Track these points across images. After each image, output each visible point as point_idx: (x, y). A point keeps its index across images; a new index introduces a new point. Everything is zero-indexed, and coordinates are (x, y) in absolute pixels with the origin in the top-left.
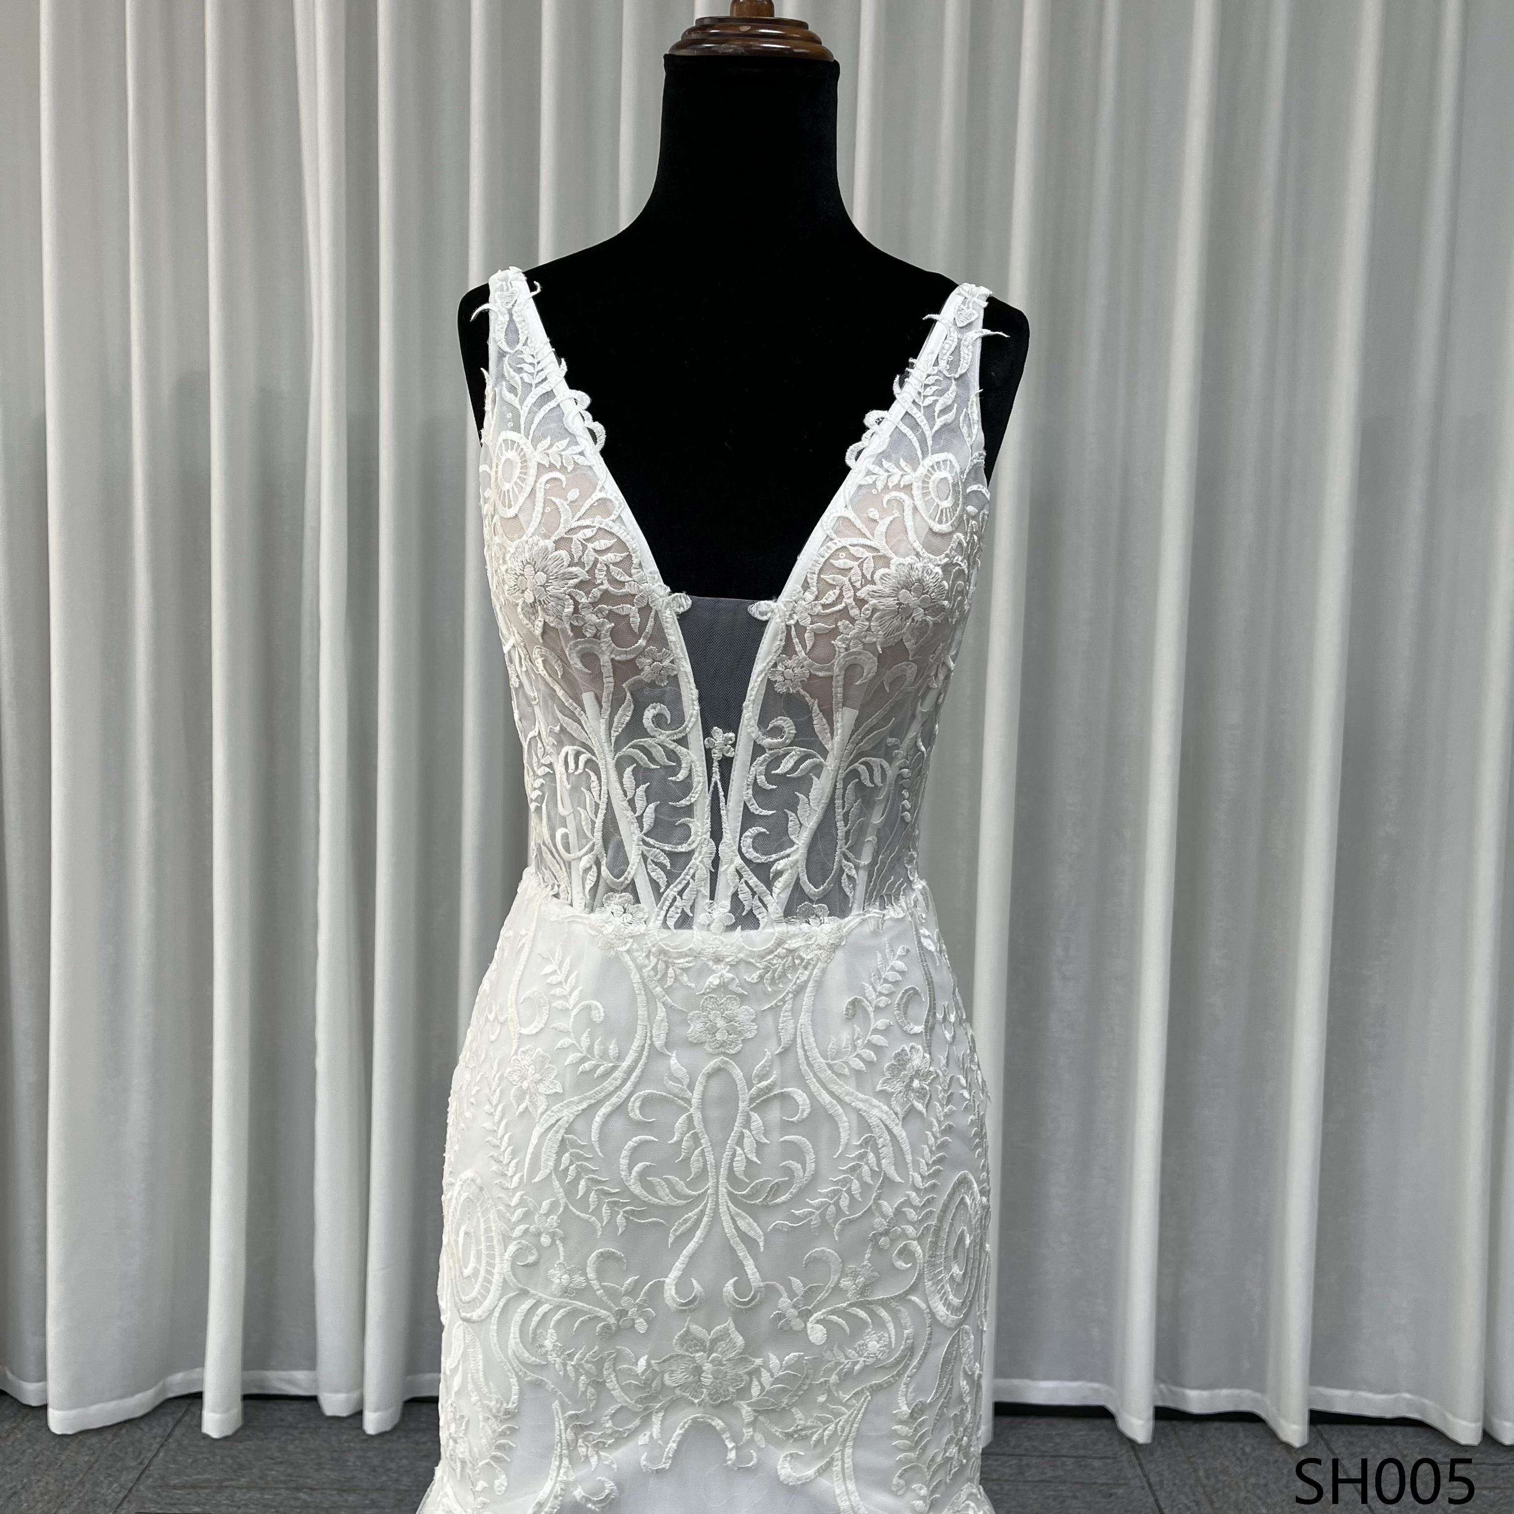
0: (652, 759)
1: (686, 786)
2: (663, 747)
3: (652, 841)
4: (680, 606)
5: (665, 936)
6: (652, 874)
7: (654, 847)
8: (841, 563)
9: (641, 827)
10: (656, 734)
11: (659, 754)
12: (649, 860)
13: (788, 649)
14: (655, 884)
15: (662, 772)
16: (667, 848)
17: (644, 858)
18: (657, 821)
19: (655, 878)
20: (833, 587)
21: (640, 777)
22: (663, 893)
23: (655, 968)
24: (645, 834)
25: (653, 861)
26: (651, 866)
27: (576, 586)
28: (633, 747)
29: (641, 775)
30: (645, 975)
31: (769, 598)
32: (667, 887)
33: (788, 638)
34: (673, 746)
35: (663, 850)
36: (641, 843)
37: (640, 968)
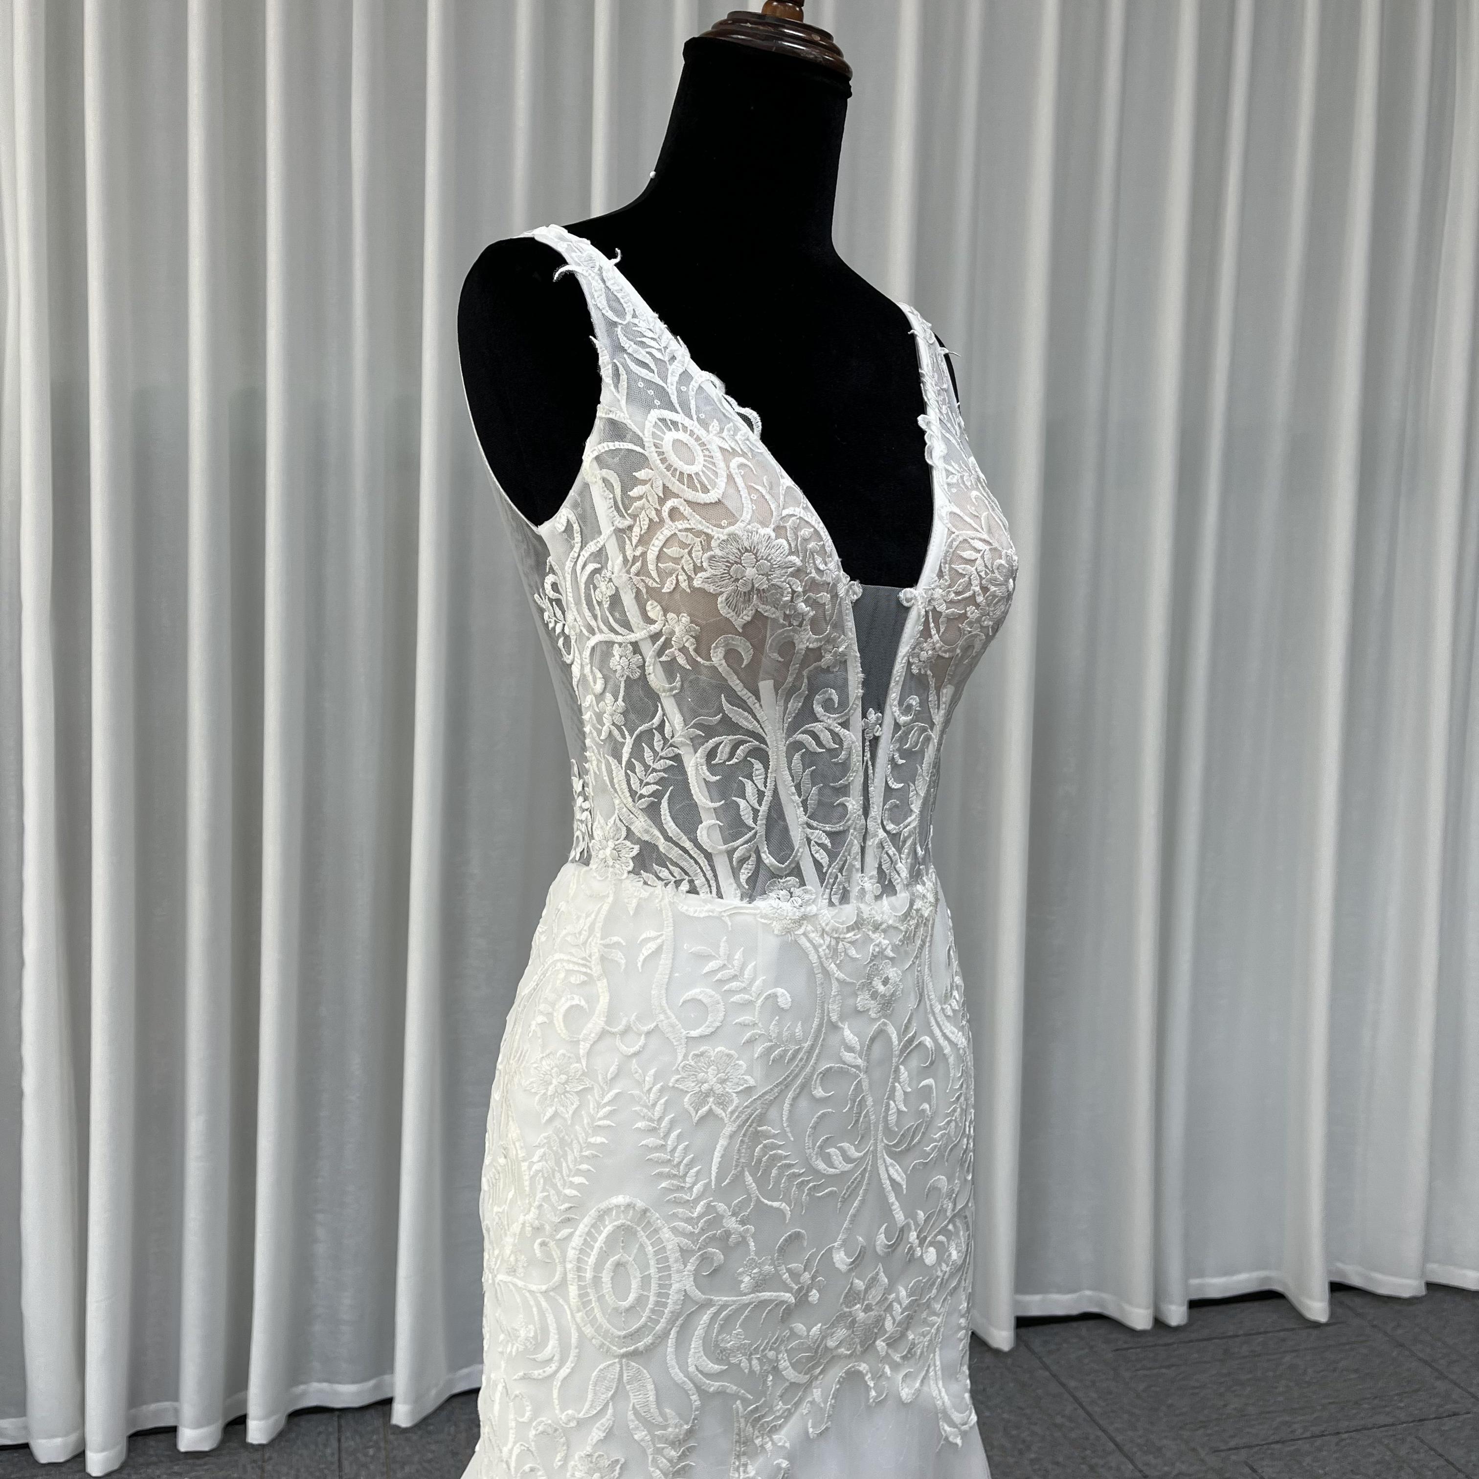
0: (819, 743)
1: (845, 767)
2: (830, 731)
3: (815, 824)
4: (855, 593)
5: (834, 913)
6: (817, 856)
7: (816, 829)
8: (968, 554)
9: (806, 811)
10: (825, 718)
11: (826, 737)
12: (812, 842)
13: (926, 633)
14: (817, 864)
15: (827, 756)
16: (828, 829)
17: (809, 841)
18: (820, 803)
19: (819, 859)
20: (963, 576)
21: (807, 761)
22: (826, 872)
23: (828, 947)
24: (809, 817)
25: (816, 842)
26: (815, 848)
27: (792, 575)
28: (803, 733)
29: (809, 758)
30: (822, 953)
31: (911, 586)
32: (829, 866)
33: (926, 623)
34: (838, 729)
35: (824, 831)
36: (805, 826)
37: (816, 948)
